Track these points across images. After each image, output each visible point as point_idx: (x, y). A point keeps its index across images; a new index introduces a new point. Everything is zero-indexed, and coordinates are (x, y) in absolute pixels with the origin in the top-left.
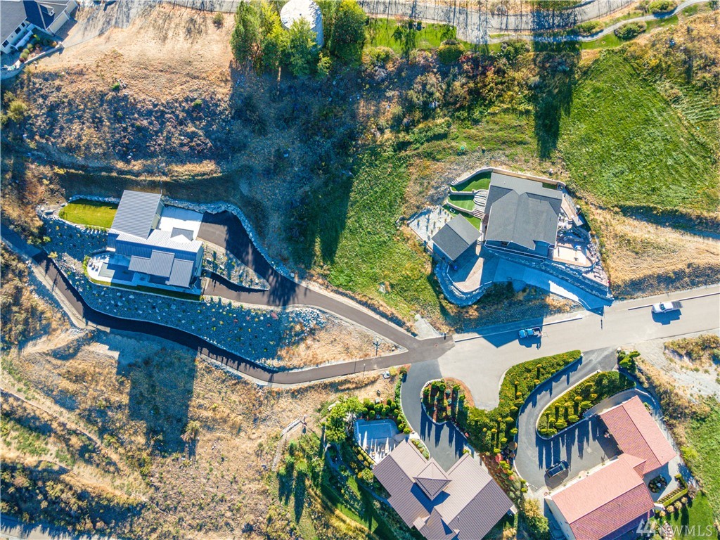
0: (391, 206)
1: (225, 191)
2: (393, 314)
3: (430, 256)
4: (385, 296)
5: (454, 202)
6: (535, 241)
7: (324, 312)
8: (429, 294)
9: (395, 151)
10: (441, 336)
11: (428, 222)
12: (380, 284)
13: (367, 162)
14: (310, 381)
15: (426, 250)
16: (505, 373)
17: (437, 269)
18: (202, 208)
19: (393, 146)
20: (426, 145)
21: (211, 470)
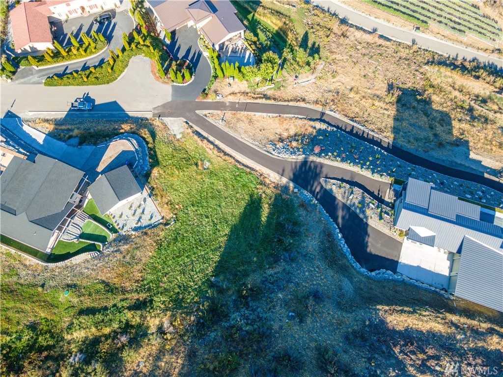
0: (176, 239)
1: (371, 289)
2: (202, 140)
3: (149, 183)
4: (205, 157)
5: (103, 234)
6: (34, 162)
7: (268, 152)
8: (162, 150)
9: (151, 301)
10: (163, 118)
11: (140, 218)
12: (208, 169)
13: (189, 292)
14: (288, 105)
15: (152, 189)
16: (117, 80)
17: (146, 169)
18: (399, 277)
19: (152, 308)
20: (110, 304)
21: (374, 72)
